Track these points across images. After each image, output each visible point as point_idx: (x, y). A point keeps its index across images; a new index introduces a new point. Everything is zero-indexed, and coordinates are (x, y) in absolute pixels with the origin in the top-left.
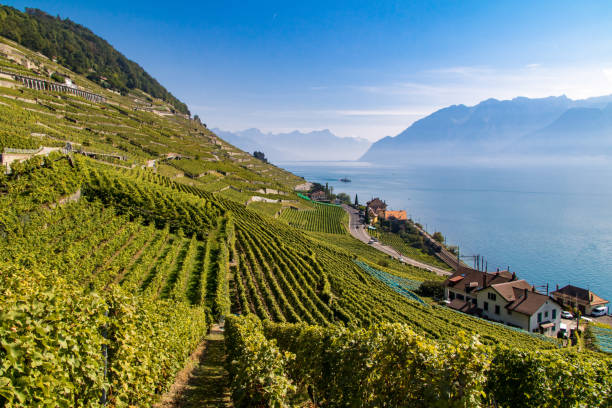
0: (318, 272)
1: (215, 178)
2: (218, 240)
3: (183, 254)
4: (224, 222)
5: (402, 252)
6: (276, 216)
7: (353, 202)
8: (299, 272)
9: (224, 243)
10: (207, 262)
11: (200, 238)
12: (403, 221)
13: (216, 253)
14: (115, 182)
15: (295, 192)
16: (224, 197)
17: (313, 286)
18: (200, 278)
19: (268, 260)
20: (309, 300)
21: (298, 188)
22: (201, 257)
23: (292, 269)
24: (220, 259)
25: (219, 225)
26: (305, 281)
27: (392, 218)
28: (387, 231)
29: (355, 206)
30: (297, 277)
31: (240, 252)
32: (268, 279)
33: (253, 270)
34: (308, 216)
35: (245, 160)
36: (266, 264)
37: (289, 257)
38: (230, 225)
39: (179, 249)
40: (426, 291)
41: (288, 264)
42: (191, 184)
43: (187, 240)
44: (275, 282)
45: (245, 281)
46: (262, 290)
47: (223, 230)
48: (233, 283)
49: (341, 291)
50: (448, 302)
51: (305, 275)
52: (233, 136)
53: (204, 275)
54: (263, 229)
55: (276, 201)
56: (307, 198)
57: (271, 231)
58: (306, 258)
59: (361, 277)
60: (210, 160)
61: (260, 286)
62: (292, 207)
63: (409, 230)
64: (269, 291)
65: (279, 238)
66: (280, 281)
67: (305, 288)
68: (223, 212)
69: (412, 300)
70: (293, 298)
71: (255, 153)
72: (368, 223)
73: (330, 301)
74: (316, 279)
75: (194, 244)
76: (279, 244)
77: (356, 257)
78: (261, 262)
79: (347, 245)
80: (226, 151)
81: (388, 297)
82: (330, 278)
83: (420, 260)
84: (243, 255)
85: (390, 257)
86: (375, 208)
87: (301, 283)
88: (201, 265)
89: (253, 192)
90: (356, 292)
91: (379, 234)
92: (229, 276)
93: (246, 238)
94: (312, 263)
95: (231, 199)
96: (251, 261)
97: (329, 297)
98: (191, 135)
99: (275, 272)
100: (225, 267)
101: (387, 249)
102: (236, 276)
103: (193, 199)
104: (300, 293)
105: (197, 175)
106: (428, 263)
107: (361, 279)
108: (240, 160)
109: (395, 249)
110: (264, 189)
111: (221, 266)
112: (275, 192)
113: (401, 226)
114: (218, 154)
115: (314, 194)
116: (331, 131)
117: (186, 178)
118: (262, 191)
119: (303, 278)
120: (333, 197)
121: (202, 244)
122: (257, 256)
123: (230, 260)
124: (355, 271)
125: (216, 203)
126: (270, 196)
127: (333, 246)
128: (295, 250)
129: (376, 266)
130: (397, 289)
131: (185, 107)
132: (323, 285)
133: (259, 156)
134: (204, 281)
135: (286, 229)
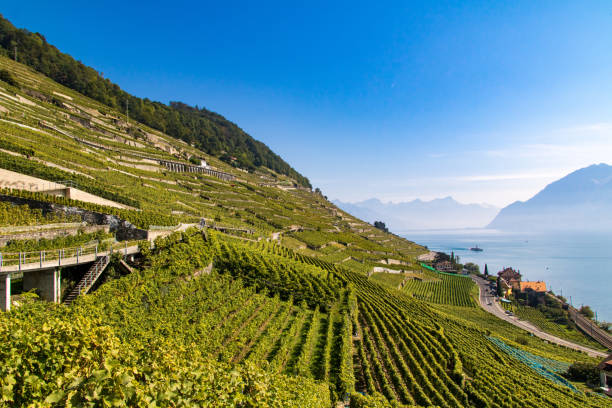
0: (448, 349)
1: (336, 249)
2: (341, 312)
3: (307, 327)
4: (347, 294)
5: (543, 328)
6: (400, 287)
7: (482, 272)
8: (426, 348)
9: (347, 315)
10: (330, 335)
11: (323, 310)
12: (542, 294)
13: (339, 326)
14: (243, 254)
15: (418, 262)
16: (346, 268)
17: (443, 364)
18: (323, 352)
19: (393, 334)
20: (440, 380)
21: (421, 258)
22: (324, 330)
23: (418, 344)
24: (343, 333)
25: (342, 297)
26: (434, 359)
27: (529, 290)
28: (523, 304)
29: (486, 276)
30: (425, 353)
31: (363, 325)
32: (394, 355)
33: (377, 344)
34: (433, 287)
35: (366, 231)
36: (391, 339)
37: (416, 332)
38: (352, 297)
39: (303, 321)
40: (576, 374)
41: (414, 339)
42: (313, 256)
43: (310, 312)
44: (401, 359)
45: (369, 357)
46: (387, 366)
47: (346, 302)
48: (357, 358)
49: (475, 371)
50: (606, 389)
51: (433, 351)
52: (353, 206)
53: (328, 349)
54: (385, 301)
55: (399, 272)
56: (431, 268)
57: (394, 303)
58: (433, 333)
59: (496, 355)
60: (331, 231)
61: (386, 363)
62: (415, 278)
63: (550, 302)
64: (394, 368)
65: (403, 310)
66: (406, 357)
67: (433, 366)
68: (345, 284)
69: (559, 385)
70: (422, 378)
71: (376, 223)
72: (501, 295)
73: (463, 382)
74: (446, 357)
75: (317, 316)
76: (403, 318)
77: (489, 333)
78: (385, 336)
79: (478, 319)
80: (346, 222)
81: (530, 381)
82: (461, 356)
83: (567, 338)
84: (367, 329)
85: (529, 333)
86: (508, 279)
87: (430, 360)
88: (324, 338)
89: (374, 262)
90: (492, 373)
91: (514, 308)
92: (353, 351)
93: (370, 310)
94: (440, 339)
95: (352, 270)
96: (375, 335)
97: (461, 378)
98: (312, 207)
99: (401, 347)
100: (348, 340)
101: (524, 325)
102: (359, 351)
103: (316, 270)
104: (429, 372)
105: (319, 247)
106: (576, 342)
107: (497, 358)
108: (361, 231)
109: (534, 324)
110: (386, 260)
111: (344, 340)
112: (397, 263)
113: (540, 299)
114: (339, 225)
115: (439, 264)
116: (454, 198)
117: (309, 250)
118: (383, 262)
119: (431, 354)
120: (460, 267)
121: (324, 316)
122: (381, 330)
123: (354, 334)
124: (488, 348)
125: (338, 274)
126: (393, 267)
127: (463, 320)
128: (421, 325)
129: (514, 343)
130: (540, 371)
131: (307, 181)
132: (454, 364)
133: (379, 226)
134: (327, 356)
135: (410, 301)
